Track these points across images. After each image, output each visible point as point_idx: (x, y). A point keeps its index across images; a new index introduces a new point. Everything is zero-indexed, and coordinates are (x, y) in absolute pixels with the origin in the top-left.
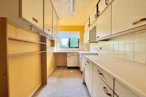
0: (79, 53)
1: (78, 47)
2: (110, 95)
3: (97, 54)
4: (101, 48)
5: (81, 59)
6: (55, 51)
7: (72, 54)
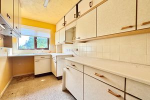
0: (51, 56)
1: (48, 49)
2: (119, 96)
3: (73, 56)
4: (77, 50)
5: (56, 62)
6: (11, 55)
7: (42, 57)
